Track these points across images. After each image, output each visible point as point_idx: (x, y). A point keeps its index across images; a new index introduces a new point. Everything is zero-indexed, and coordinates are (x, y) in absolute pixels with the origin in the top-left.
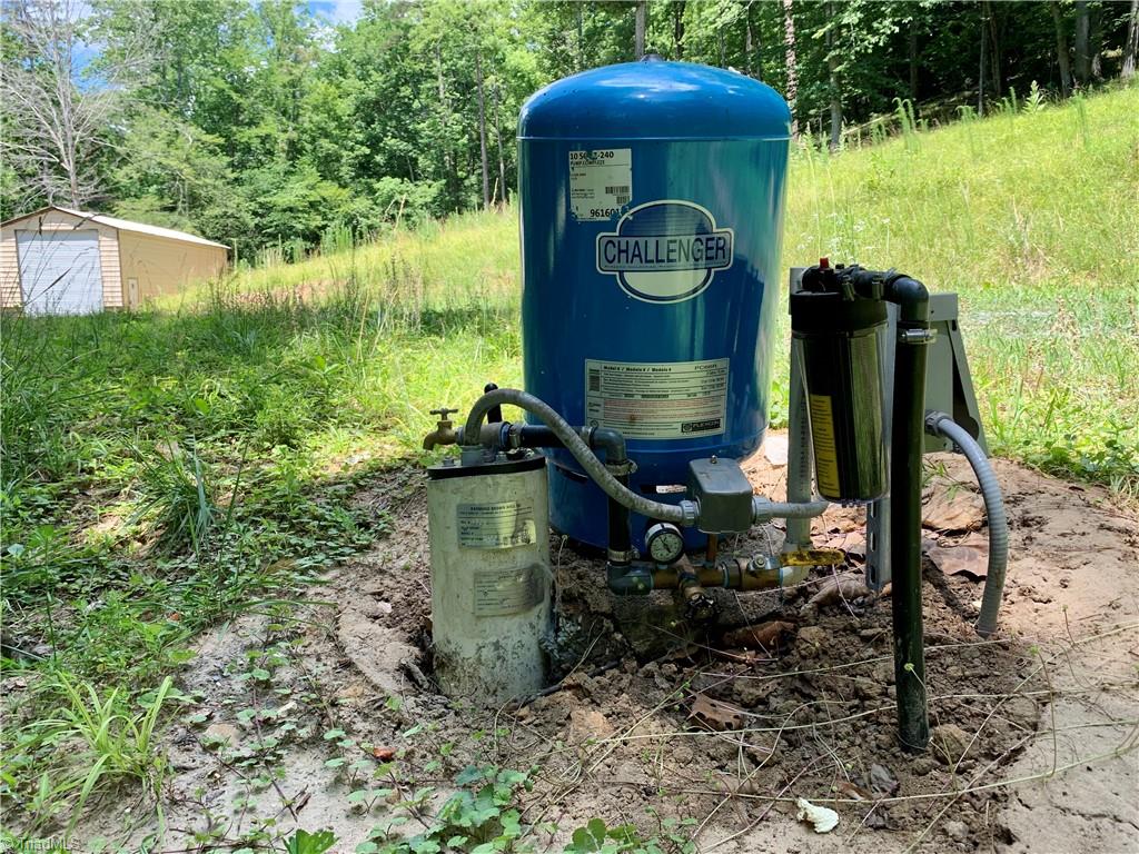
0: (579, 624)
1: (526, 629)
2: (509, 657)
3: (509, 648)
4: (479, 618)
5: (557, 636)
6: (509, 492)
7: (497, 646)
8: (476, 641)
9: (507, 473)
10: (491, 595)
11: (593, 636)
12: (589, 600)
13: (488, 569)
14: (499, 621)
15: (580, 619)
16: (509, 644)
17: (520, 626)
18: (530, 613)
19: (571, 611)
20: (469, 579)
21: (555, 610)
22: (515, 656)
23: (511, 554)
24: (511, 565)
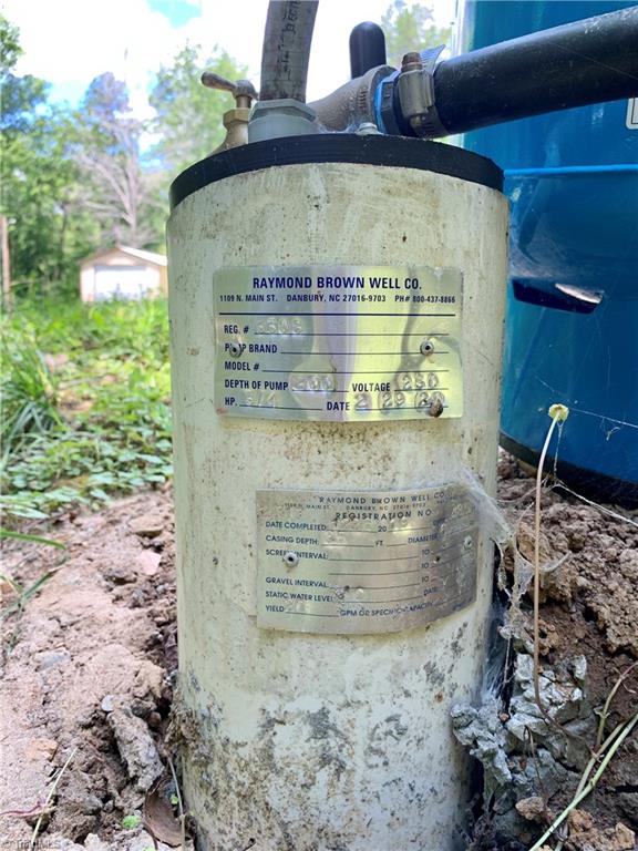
0: (577, 683)
1: (417, 683)
2: (357, 761)
3: (359, 737)
4: (270, 634)
5: (508, 709)
6: (380, 230)
7: (320, 724)
8: (260, 699)
9: (376, 162)
10: (306, 569)
11: (616, 717)
12: (605, 613)
13: (302, 485)
14: (333, 650)
15: (581, 669)
16: (360, 726)
17: (397, 674)
18: (429, 637)
19: (553, 640)
20: (245, 512)
21: (504, 631)
22: (375, 759)
23: (377, 445)
24: (376, 481)
